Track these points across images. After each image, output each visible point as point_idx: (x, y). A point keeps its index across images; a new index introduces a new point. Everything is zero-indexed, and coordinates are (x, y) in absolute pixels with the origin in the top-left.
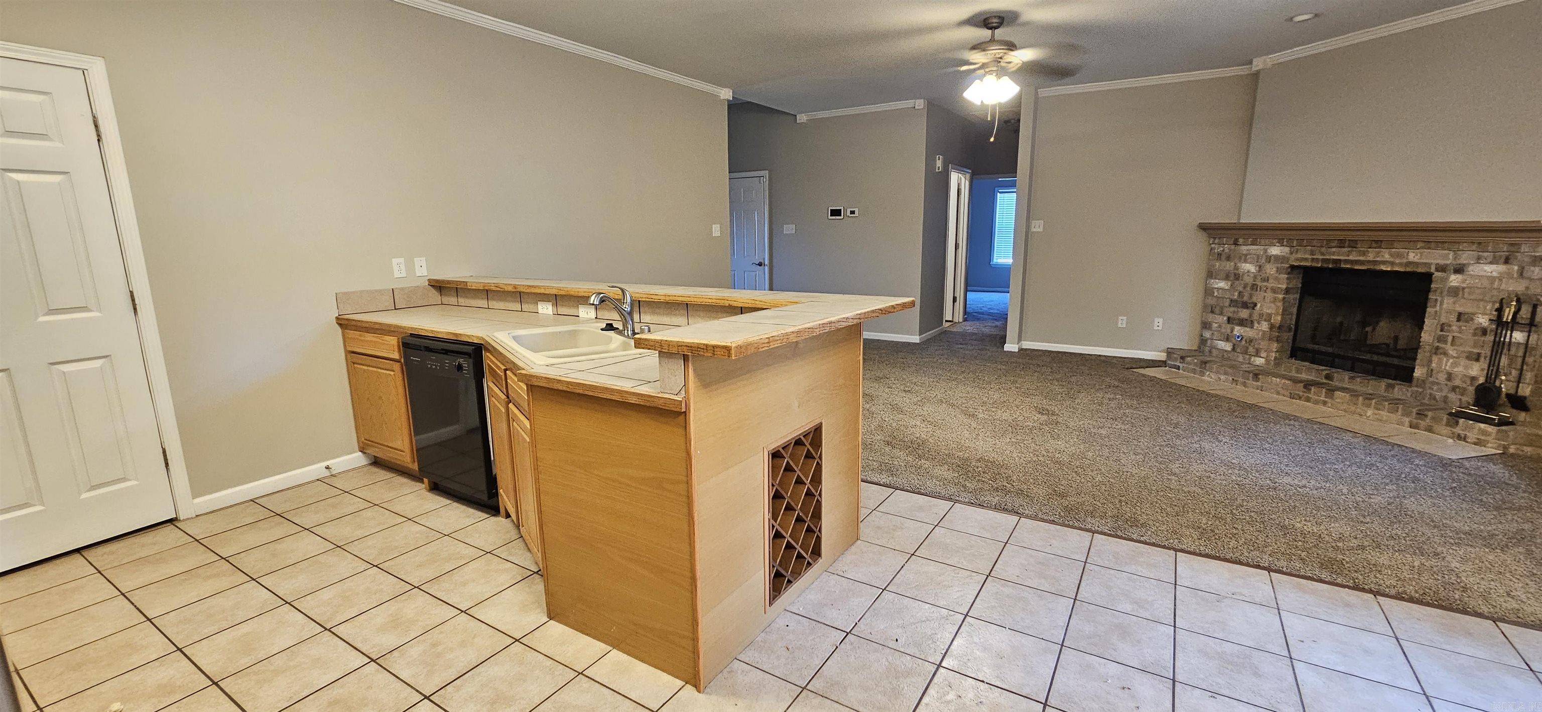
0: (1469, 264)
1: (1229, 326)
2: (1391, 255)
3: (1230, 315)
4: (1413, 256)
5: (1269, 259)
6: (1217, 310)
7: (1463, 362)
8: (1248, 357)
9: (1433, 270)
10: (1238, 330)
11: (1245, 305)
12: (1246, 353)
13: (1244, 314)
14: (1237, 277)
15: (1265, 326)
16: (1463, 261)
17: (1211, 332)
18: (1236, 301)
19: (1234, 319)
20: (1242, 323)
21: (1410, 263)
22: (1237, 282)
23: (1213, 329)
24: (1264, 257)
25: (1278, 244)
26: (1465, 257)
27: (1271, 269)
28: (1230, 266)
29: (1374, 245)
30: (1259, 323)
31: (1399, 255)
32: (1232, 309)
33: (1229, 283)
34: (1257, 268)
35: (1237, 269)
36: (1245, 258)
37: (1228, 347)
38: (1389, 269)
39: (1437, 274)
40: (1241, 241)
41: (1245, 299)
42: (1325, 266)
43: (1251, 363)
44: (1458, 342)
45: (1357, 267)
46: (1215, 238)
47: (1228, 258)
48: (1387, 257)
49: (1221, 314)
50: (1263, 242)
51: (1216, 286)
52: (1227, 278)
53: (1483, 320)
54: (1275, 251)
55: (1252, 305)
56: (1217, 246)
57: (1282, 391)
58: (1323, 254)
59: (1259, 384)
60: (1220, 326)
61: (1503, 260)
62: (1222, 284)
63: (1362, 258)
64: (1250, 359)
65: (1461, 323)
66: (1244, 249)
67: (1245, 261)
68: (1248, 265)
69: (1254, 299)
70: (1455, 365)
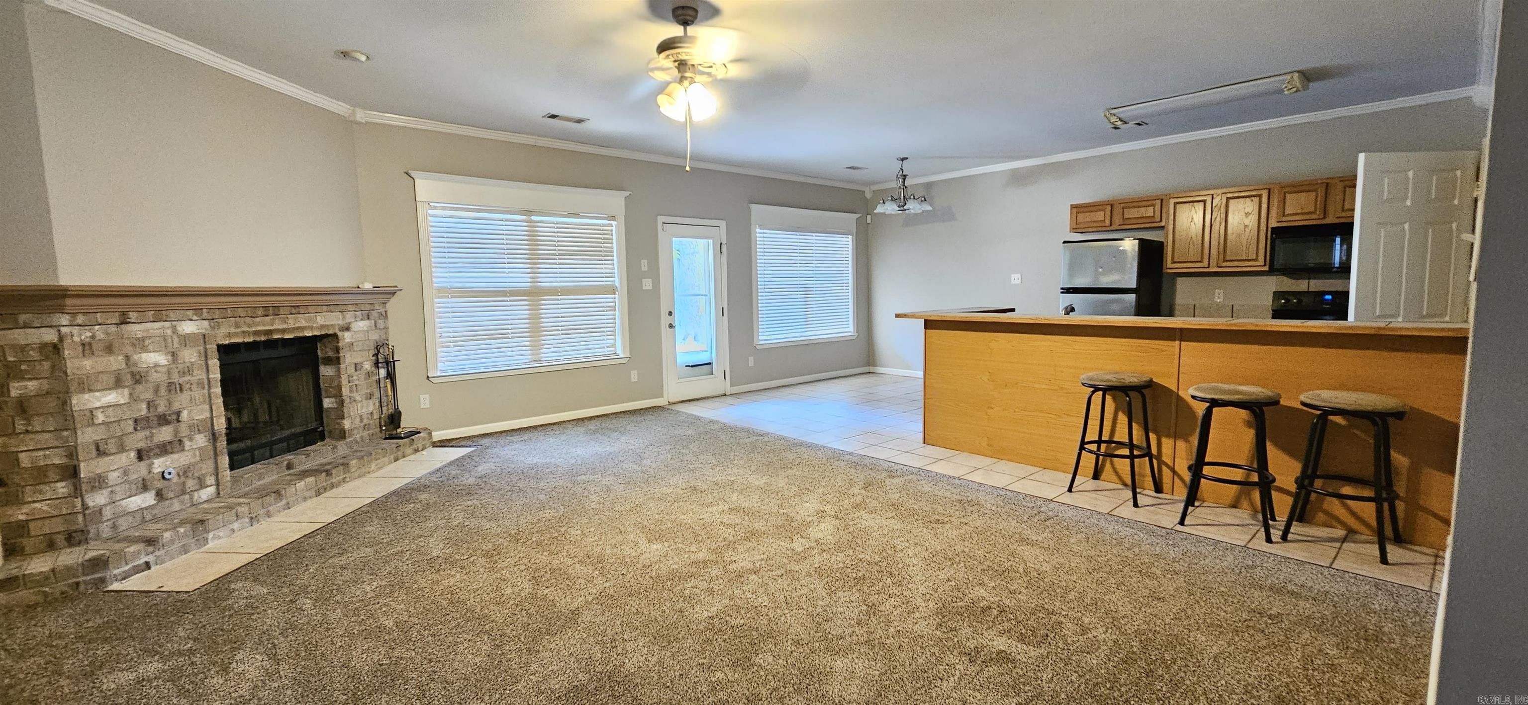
0: (350, 323)
1: (143, 465)
2: (305, 319)
3: (141, 445)
4: (320, 320)
5: (186, 340)
6: (112, 448)
7: (365, 402)
8: (187, 497)
9: (337, 331)
10: (159, 464)
11: (163, 420)
12: (184, 492)
13: (165, 434)
14: (138, 378)
15: (201, 440)
16: (347, 321)
17: (106, 492)
18: (147, 419)
19: (150, 449)
20: (165, 449)
21: (322, 327)
22: (139, 388)
23: (111, 483)
24: (176, 340)
25: (195, 318)
26: (349, 317)
27: (190, 355)
28: (116, 362)
29: (294, 311)
30: (191, 439)
31: (310, 320)
32: (141, 434)
33: (126, 392)
34: (170, 358)
35: (135, 365)
36: (140, 344)
37: (148, 499)
38: (310, 335)
39: (340, 334)
40: (133, 316)
41: (162, 409)
42: (258, 339)
43: (195, 503)
44: (359, 388)
45: (286, 336)
46: (74, 315)
47: (109, 349)
48: (303, 323)
49: (122, 449)
50: (172, 315)
51: (98, 405)
52: (118, 383)
53: (368, 366)
54: (189, 327)
55: (174, 417)
56: (75, 330)
57: (307, 494)
58: (249, 326)
59: (284, 502)
60: (126, 473)
61: (366, 318)
62: (112, 397)
63: (285, 326)
64: (191, 498)
65: (358, 373)
66: (136, 330)
67: (144, 349)
68: (152, 354)
69: (176, 406)
70: (362, 407)
